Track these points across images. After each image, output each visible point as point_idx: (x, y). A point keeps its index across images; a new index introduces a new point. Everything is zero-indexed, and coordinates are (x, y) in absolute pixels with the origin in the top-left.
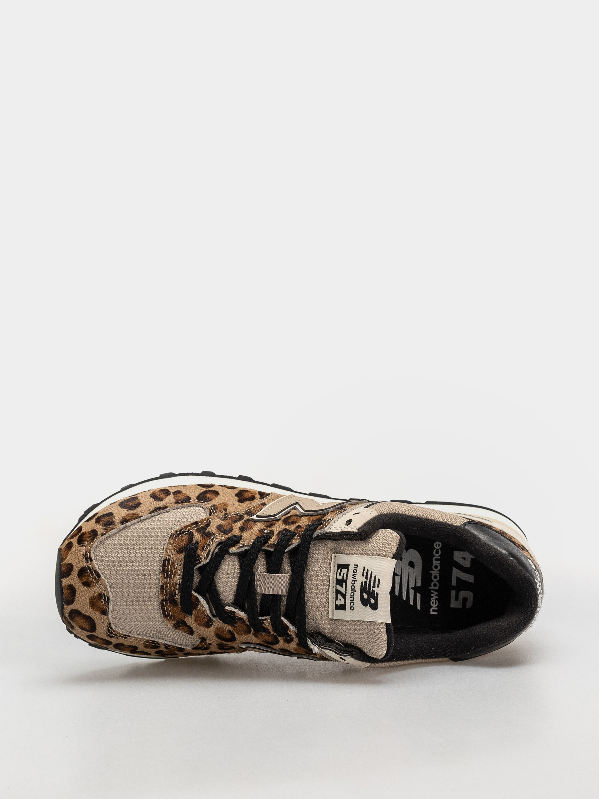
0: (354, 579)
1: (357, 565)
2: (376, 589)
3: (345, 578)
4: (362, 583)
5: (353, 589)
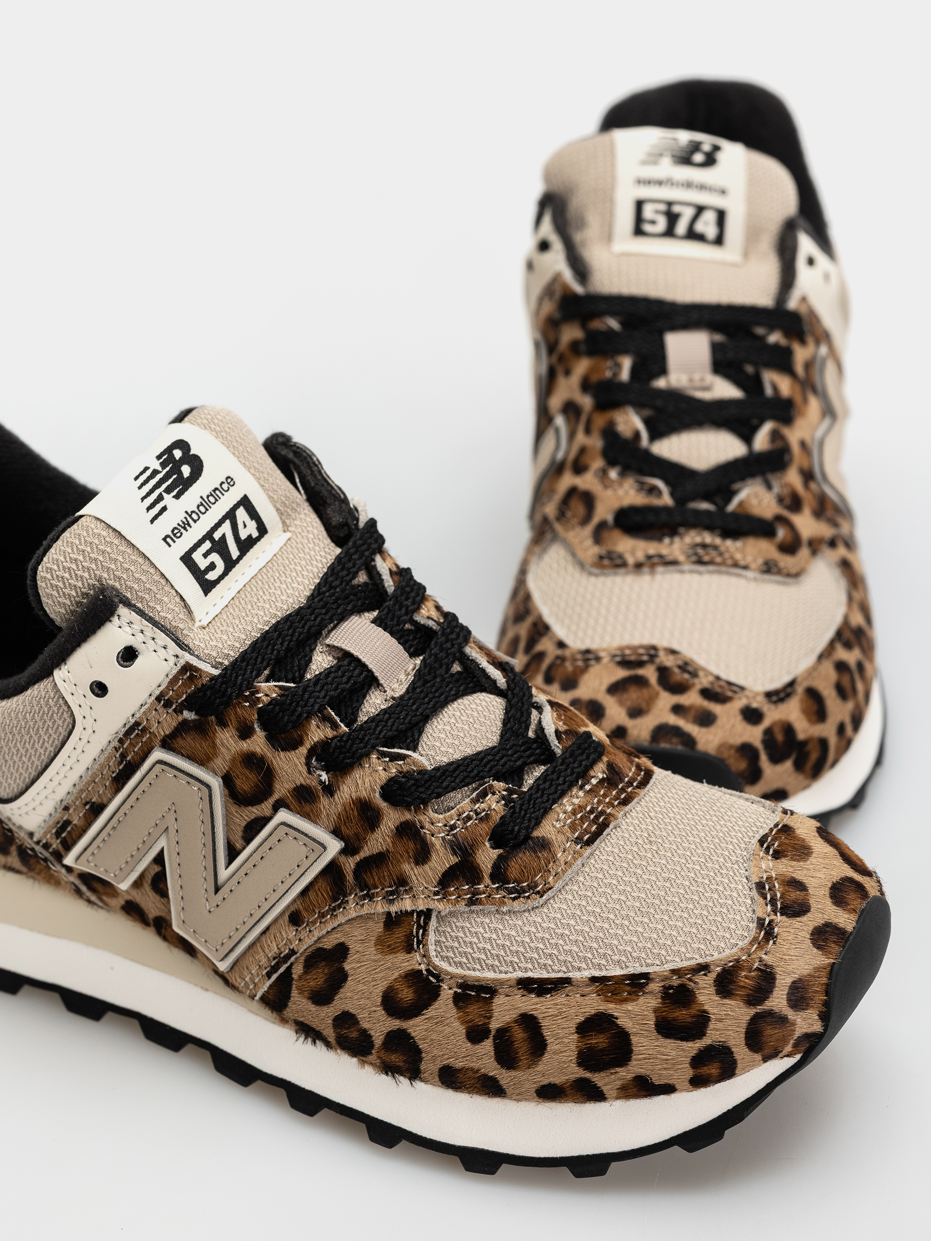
0: (189, 519)
1: (164, 539)
2: (156, 465)
3: (207, 545)
4: (177, 497)
5: (205, 507)
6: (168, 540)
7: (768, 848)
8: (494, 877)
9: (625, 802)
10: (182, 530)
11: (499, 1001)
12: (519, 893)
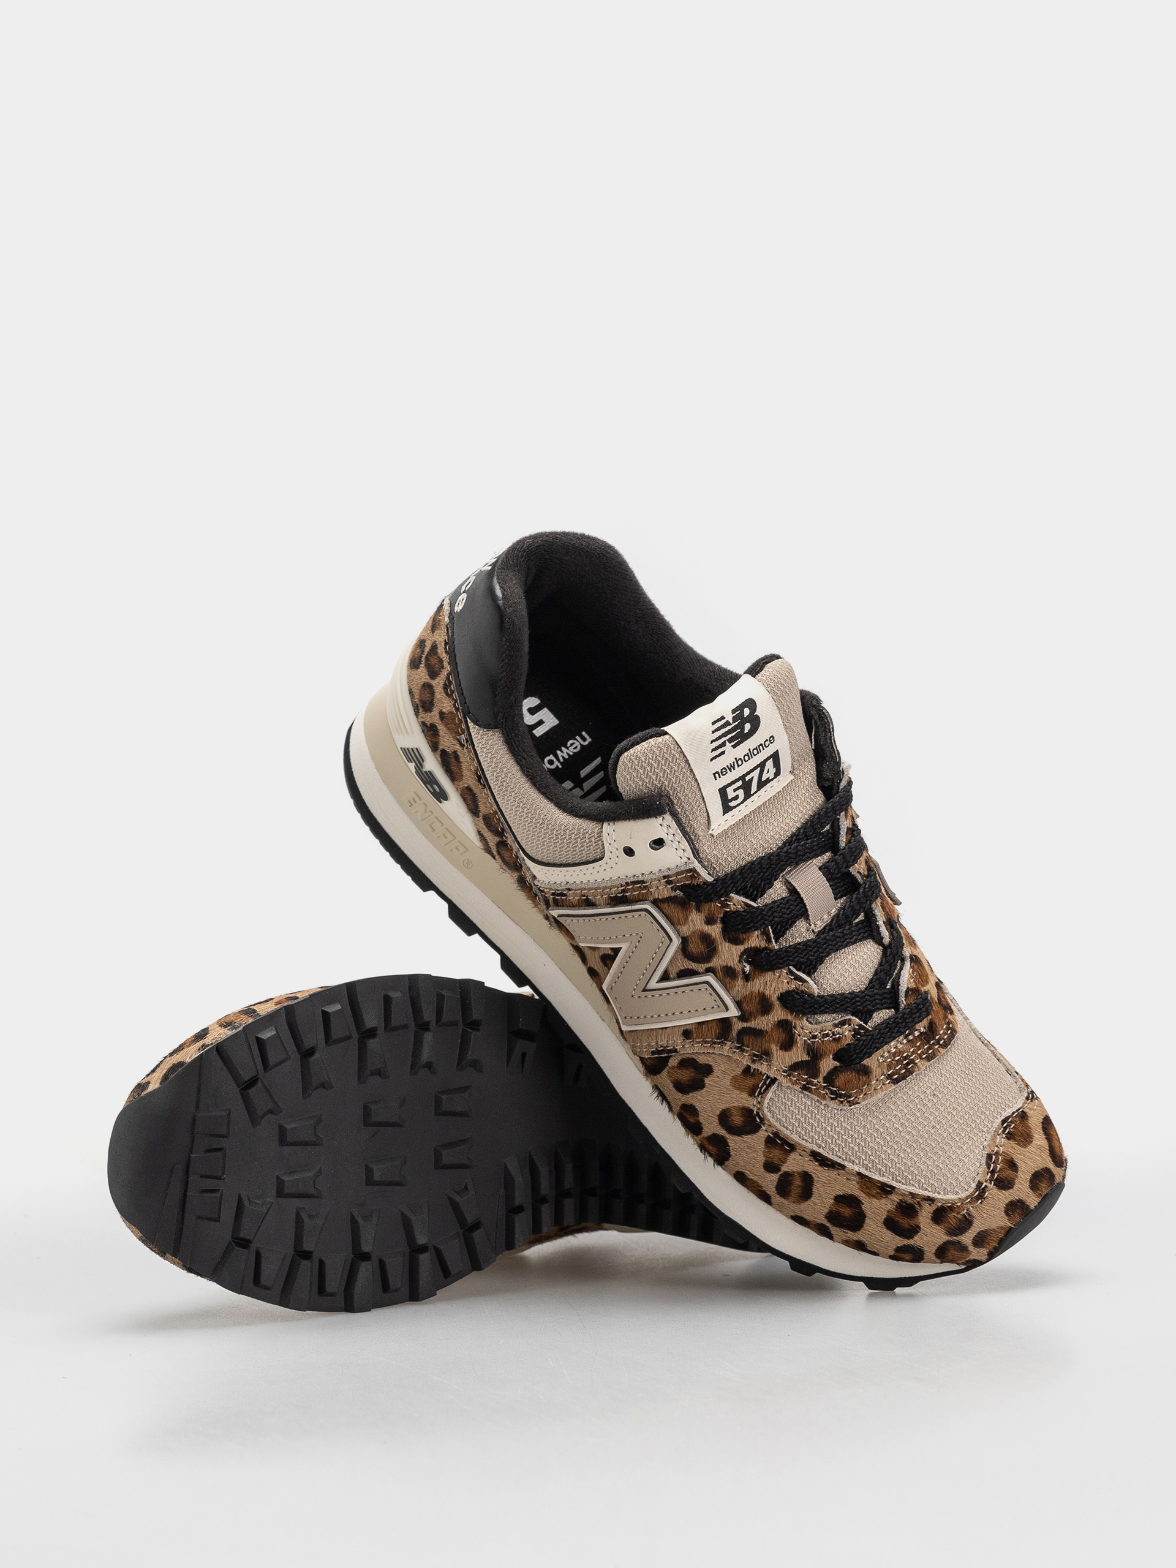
0: (736, 764)
1: (714, 774)
2: (729, 717)
3: (740, 783)
4: (734, 747)
5: (749, 757)
6: (717, 775)
7: (1005, 1128)
8: (826, 1079)
9: (929, 1059)
10: (728, 771)
11: (793, 1155)
12: (836, 1096)
